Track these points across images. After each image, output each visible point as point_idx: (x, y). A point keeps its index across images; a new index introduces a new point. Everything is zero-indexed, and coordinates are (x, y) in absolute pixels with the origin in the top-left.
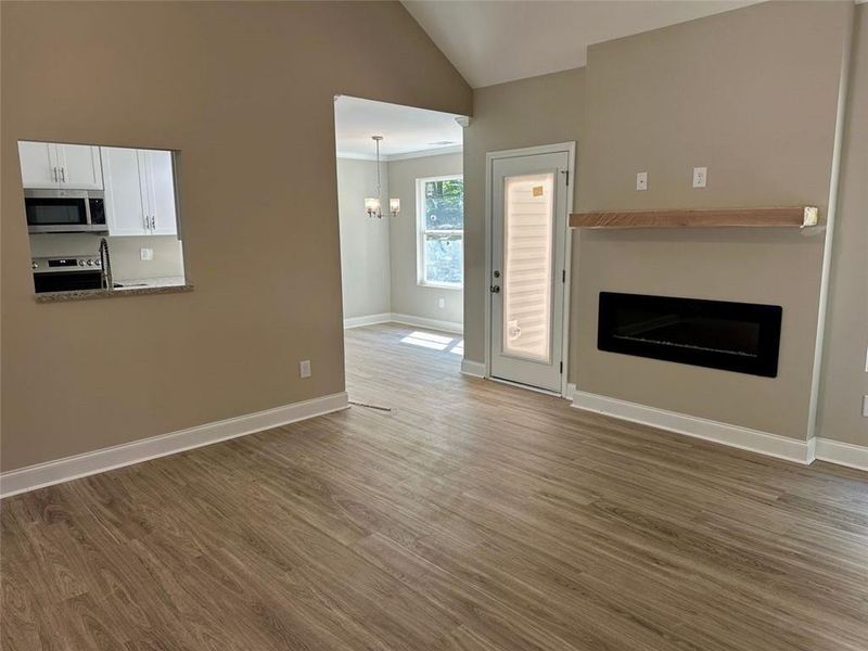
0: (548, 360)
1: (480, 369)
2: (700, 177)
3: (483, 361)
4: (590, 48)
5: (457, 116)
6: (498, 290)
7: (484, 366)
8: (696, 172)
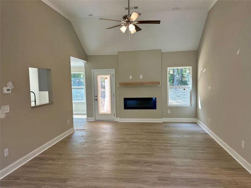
0: (111, 114)
1: (92, 119)
2: (141, 77)
3: (93, 117)
4: (118, 52)
5: (84, 61)
6: (96, 100)
7: (93, 118)
8: (141, 76)
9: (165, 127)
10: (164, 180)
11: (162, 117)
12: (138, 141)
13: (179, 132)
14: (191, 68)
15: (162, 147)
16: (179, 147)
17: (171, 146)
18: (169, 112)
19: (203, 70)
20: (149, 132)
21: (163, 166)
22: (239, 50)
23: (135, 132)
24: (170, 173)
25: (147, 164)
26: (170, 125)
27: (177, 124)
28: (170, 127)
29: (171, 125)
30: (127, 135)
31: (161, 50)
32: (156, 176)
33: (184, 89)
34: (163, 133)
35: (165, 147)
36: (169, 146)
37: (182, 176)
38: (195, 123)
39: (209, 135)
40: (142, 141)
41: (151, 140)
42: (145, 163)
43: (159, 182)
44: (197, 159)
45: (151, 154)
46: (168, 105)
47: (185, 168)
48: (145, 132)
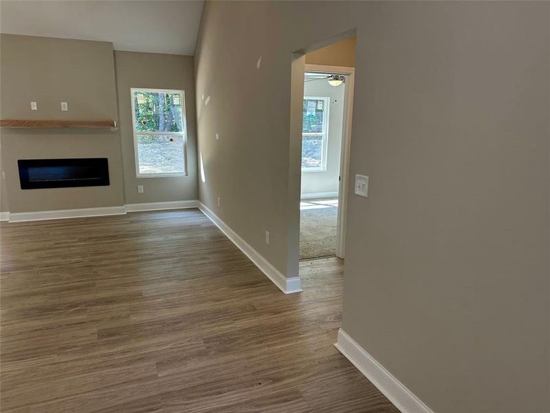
2: (64, 106)
8: (62, 103)
9: (132, 222)
10: (113, 335)
11: (124, 201)
12: (59, 260)
13: (161, 231)
14: (182, 93)
15: (119, 266)
16: (157, 261)
17: (138, 261)
18: (141, 189)
19: (205, 99)
20: (90, 238)
21: (115, 306)
22: (259, 61)
23: (52, 243)
24: (128, 316)
25: (78, 308)
26: (142, 219)
27: (157, 215)
28: (142, 221)
29: (144, 217)
30: (27, 251)
31: (111, 43)
32: (95, 330)
33: (172, 140)
34: (124, 236)
35: (125, 265)
36: (133, 262)
37: (156, 317)
38: (196, 209)
39: (218, 229)
40: (69, 259)
41: (94, 254)
42: (71, 307)
43: (100, 340)
44: (189, 279)
45: (88, 286)
46: (138, 176)
47: (163, 299)
48: (80, 240)
